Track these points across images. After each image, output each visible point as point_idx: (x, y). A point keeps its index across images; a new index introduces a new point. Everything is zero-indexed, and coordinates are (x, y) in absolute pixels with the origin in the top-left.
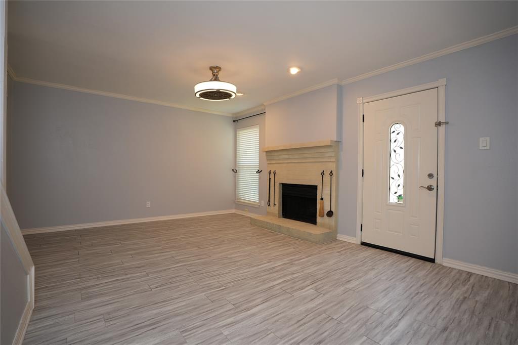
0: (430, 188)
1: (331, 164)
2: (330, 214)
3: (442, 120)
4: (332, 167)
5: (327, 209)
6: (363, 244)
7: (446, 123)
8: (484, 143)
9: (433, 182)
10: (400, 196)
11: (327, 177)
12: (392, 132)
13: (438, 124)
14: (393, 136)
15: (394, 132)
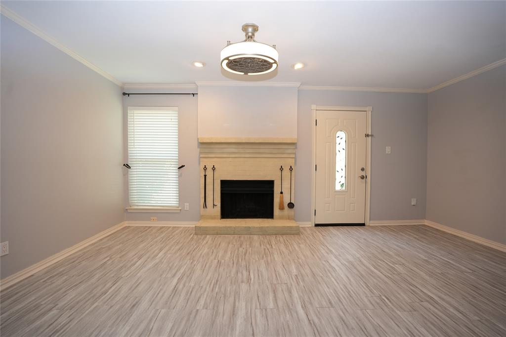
0: (362, 177)
1: (290, 159)
2: (291, 205)
3: (370, 134)
4: (291, 162)
5: (287, 201)
6: (317, 225)
7: (372, 136)
8: (388, 150)
9: (363, 173)
10: (343, 184)
11: (286, 172)
12: (337, 136)
13: (367, 136)
14: (338, 140)
15: (338, 137)
